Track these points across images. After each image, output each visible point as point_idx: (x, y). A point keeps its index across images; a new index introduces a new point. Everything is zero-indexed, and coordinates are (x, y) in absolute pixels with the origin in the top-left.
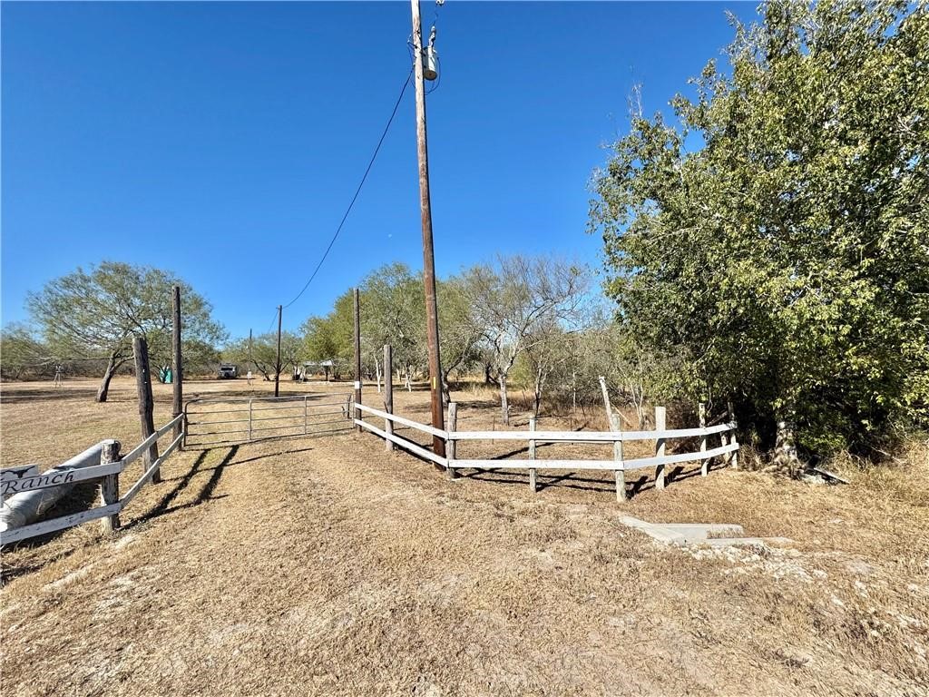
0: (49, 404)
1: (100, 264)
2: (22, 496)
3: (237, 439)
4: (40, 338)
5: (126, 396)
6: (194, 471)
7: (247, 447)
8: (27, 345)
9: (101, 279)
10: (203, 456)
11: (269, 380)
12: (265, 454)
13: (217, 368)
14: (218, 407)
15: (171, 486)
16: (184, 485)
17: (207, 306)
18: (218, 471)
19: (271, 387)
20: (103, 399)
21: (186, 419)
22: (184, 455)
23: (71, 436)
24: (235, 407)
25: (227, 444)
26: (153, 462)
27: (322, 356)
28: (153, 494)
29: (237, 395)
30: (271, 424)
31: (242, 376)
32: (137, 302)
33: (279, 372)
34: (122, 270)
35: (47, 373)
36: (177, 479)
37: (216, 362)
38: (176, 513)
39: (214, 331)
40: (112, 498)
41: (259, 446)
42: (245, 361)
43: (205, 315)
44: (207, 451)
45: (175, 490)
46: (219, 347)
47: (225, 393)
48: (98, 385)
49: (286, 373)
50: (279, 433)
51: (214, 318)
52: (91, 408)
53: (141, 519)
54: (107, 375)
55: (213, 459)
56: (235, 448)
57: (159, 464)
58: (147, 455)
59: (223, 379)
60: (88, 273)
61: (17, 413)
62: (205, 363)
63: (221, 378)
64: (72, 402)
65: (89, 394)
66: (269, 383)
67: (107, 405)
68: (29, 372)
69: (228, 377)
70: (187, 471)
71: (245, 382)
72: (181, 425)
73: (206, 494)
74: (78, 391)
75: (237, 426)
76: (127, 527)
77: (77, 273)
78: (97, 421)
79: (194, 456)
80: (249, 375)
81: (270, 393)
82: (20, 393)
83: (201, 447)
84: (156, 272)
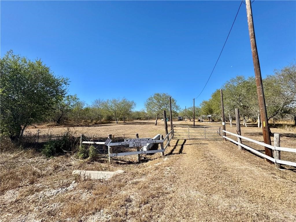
0: (148, 125)
1: (154, 94)
2: (148, 144)
3: (186, 138)
4: (146, 111)
5: (160, 124)
6: (176, 145)
7: (188, 140)
8: (144, 113)
9: (155, 97)
10: (178, 141)
11: (191, 121)
12: (194, 143)
13: (177, 117)
14: (179, 128)
15: (172, 148)
16: (175, 148)
17: (175, 101)
18: (182, 146)
19: (192, 123)
20: (156, 125)
21: (173, 131)
22: (174, 140)
23: (152, 133)
24: (184, 129)
25: (183, 139)
26: (168, 141)
27: (208, 113)
28: (169, 149)
29: (183, 125)
30: (194, 134)
31: (184, 120)
32: (161, 102)
33: (194, 119)
34: (158, 95)
35: (147, 119)
36: (173, 146)
37: (177, 116)
38: (175, 155)
39: (177, 107)
40: (162, 148)
41: (191, 140)
42: (185, 115)
43: (175, 103)
44: (178, 140)
45: (173, 149)
46: (178, 112)
47: (180, 124)
48: (155, 121)
49: (196, 119)
50: (196, 137)
51: (177, 104)
52: (154, 127)
53: (168, 154)
54: (156, 119)
55: (181, 142)
56: (185, 140)
57: (169, 142)
58: (167, 139)
59: (179, 120)
60: (153, 96)
61: (144, 127)
62: (175, 116)
63: (178, 120)
64: (151, 125)
65: (153, 123)
66: (191, 122)
67: (157, 126)
68: (144, 118)
69: (180, 120)
70: (175, 145)
71: (185, 121)
72: (173, 132)
73: (181, 152)
74: (152, 123)
75: (185, 134)
76: (166, 156)
77: (151, 97)
78: (156, 130)
79: (176, 141)
80: (186, 120)
81: (192, 125)
82: (144, 123)
83: (177, 139)
84: (164, 94)
